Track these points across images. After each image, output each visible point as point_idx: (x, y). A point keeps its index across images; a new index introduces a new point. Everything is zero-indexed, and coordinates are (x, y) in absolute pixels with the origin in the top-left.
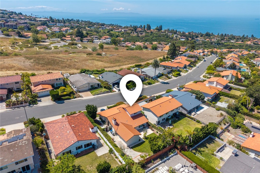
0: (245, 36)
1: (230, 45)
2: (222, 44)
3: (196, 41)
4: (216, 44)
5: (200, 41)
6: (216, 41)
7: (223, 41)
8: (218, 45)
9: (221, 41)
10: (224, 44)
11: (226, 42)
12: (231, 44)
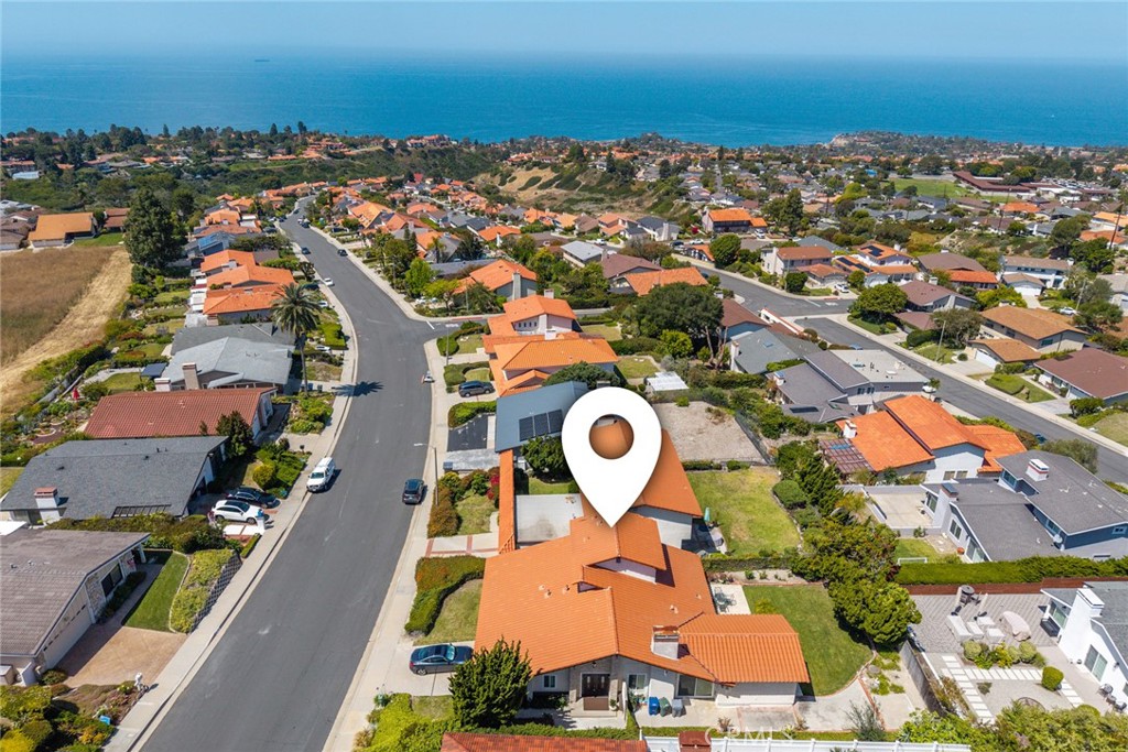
0: (281, 130)
1: (253, 172)
2: (222, 170)
3: (101, 173)
4: (199, 176)
5: (122, 172)
6: (191, 161)
7: (218, 159)
8: (210, 179)
9: (211, 161)
10: (228, 171)
11: (234, 161)
12: (255, 169)
